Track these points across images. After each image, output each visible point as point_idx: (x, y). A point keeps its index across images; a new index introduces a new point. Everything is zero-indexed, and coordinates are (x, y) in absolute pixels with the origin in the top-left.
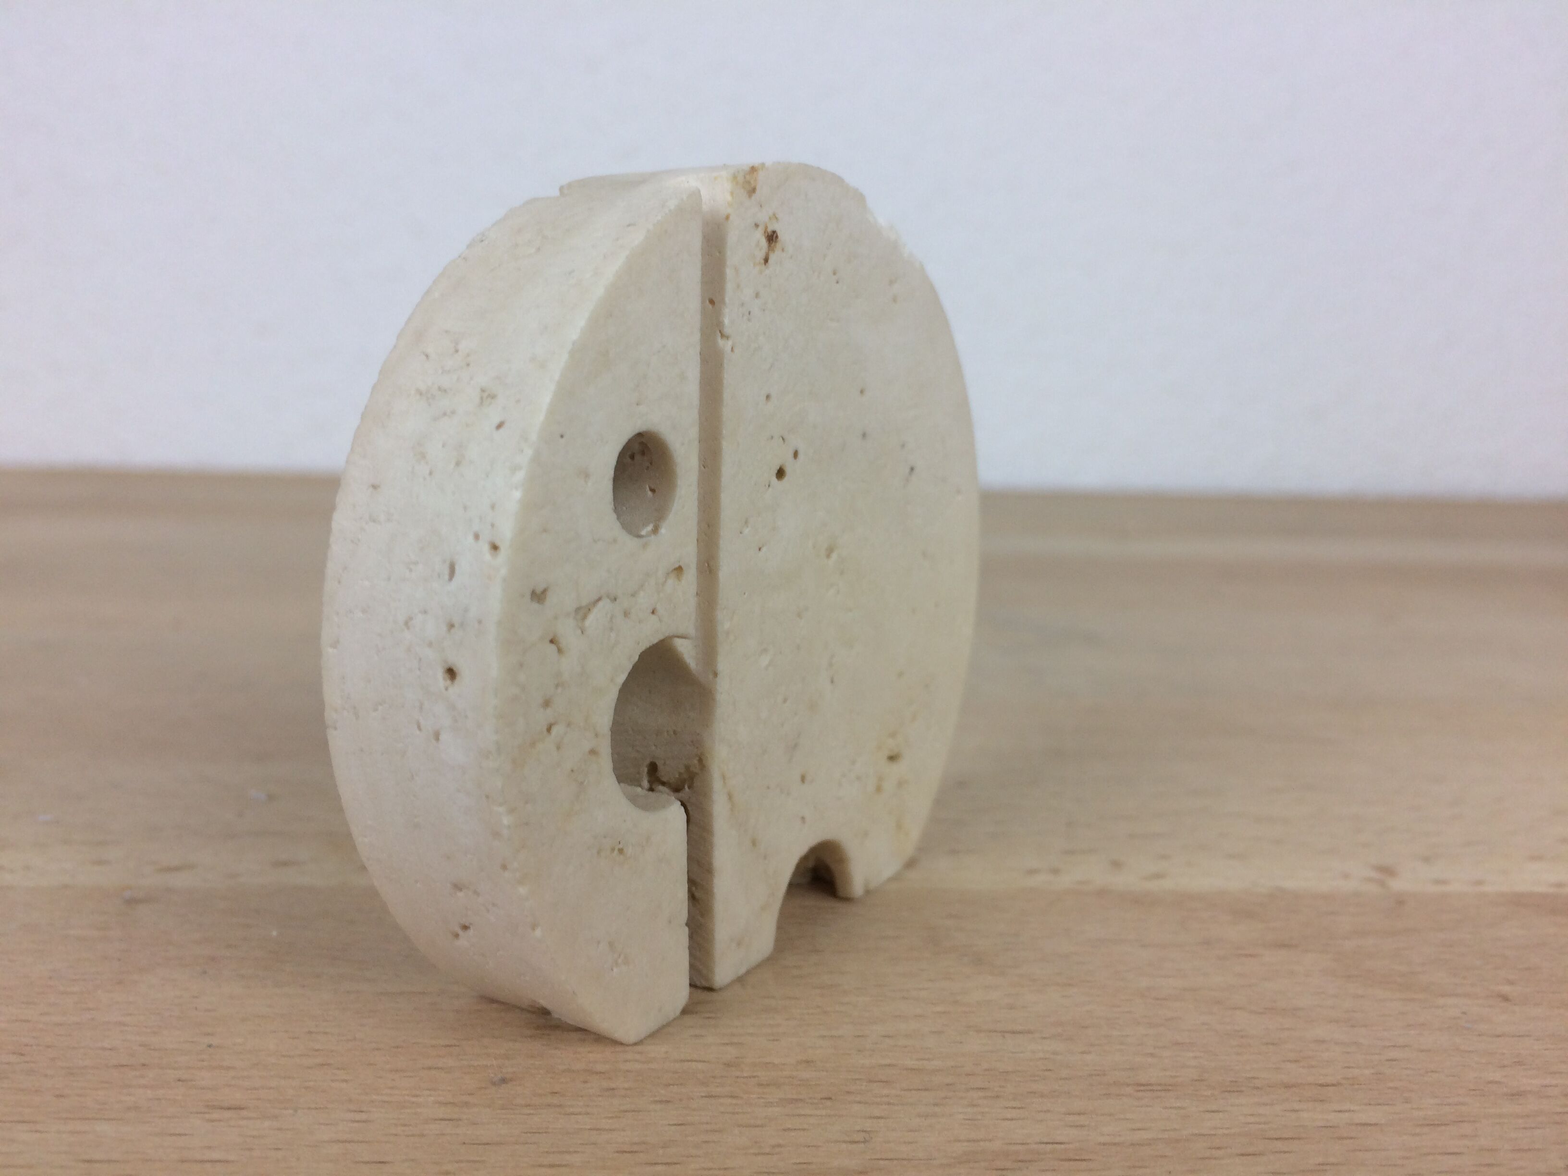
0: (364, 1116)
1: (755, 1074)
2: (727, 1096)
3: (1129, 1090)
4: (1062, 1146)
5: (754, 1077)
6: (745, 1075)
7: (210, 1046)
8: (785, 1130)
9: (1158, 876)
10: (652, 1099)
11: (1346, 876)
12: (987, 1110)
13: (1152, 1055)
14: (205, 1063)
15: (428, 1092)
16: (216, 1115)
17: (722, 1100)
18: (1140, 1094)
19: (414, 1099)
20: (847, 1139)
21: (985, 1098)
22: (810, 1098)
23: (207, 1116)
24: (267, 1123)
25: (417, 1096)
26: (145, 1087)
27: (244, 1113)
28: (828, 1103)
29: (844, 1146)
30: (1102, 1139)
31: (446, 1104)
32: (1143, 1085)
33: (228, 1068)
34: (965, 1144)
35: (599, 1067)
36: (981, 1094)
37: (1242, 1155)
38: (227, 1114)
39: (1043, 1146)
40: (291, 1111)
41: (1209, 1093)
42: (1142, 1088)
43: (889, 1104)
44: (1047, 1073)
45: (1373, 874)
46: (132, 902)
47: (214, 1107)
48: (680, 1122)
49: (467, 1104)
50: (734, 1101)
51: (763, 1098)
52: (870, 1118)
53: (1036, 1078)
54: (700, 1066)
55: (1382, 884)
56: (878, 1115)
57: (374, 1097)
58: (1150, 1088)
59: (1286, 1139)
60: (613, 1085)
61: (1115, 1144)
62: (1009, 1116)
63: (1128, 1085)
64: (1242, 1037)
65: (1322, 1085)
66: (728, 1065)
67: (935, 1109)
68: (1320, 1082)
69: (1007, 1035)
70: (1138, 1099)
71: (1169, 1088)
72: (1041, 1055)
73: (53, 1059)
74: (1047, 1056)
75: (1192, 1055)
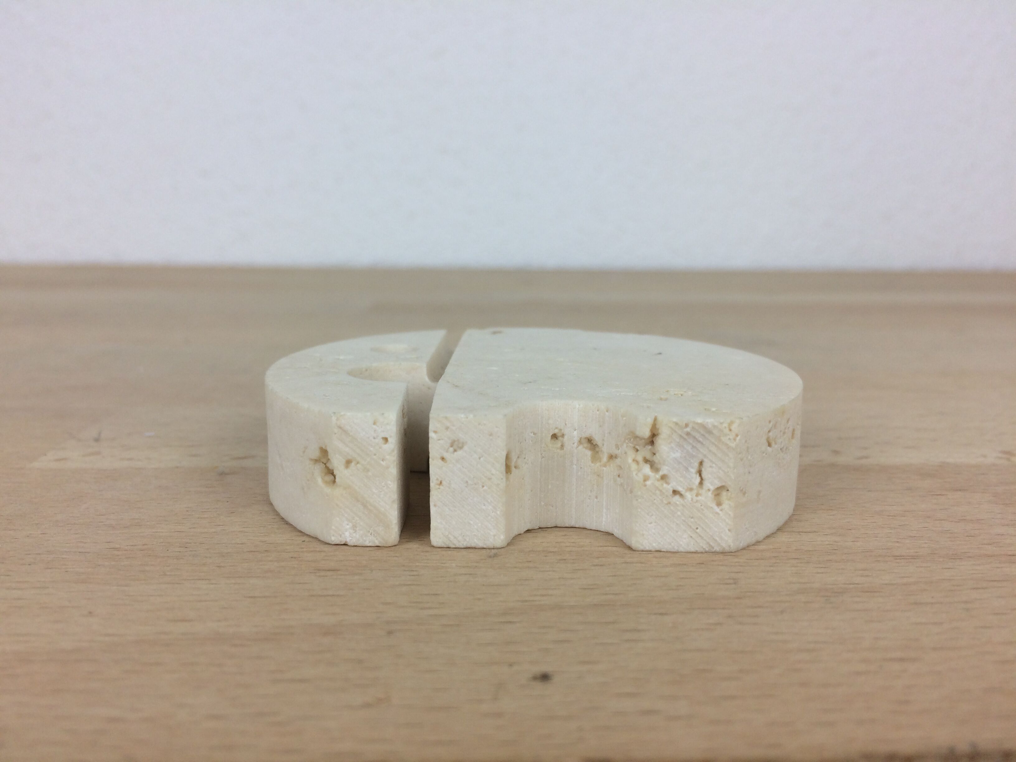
0: (415, 573)
3: (890, 559)
9: (866, 457)
10: (591, 564)
11: (985, 456)
12: (804, 568)
13: (898, 542)
16: (323, 573)
17: (634, 565)
18: (898, 561)
19: (442, 565)
20: (723, 582)
21: (801, 563)
23: (318, 574)
24: (357, 577)
26: (271, 561)
27: (340, 572)
29: (722, 586)
30: (883, 582)
31: (464, 567)
32: (898, 556)
34: (797, 585)
35: (552, 550)
36: (797, 561)
37: (974, 589)
38: (329, 573)
39: (847, 585)
41: (941, 560)
44: (835, 551)
45: (1000, 455)
46: (222, 474)
47: (319, 570)
48: (613, 575)
53: (829, 554)
55: (1008, 459)
57: (417, 564)
58: (902, 557)
60: (565, 558)
62: (819, 572)
63: (889, 556)
64: (952, 533)
67: (772, 568)
68: (1009, 554)
69: (801, 533)
70: (898, 563)
71: (915, 557)
72: (827, 543)
73: (208, 549)
74: (831, 543)
75: (923, 542)
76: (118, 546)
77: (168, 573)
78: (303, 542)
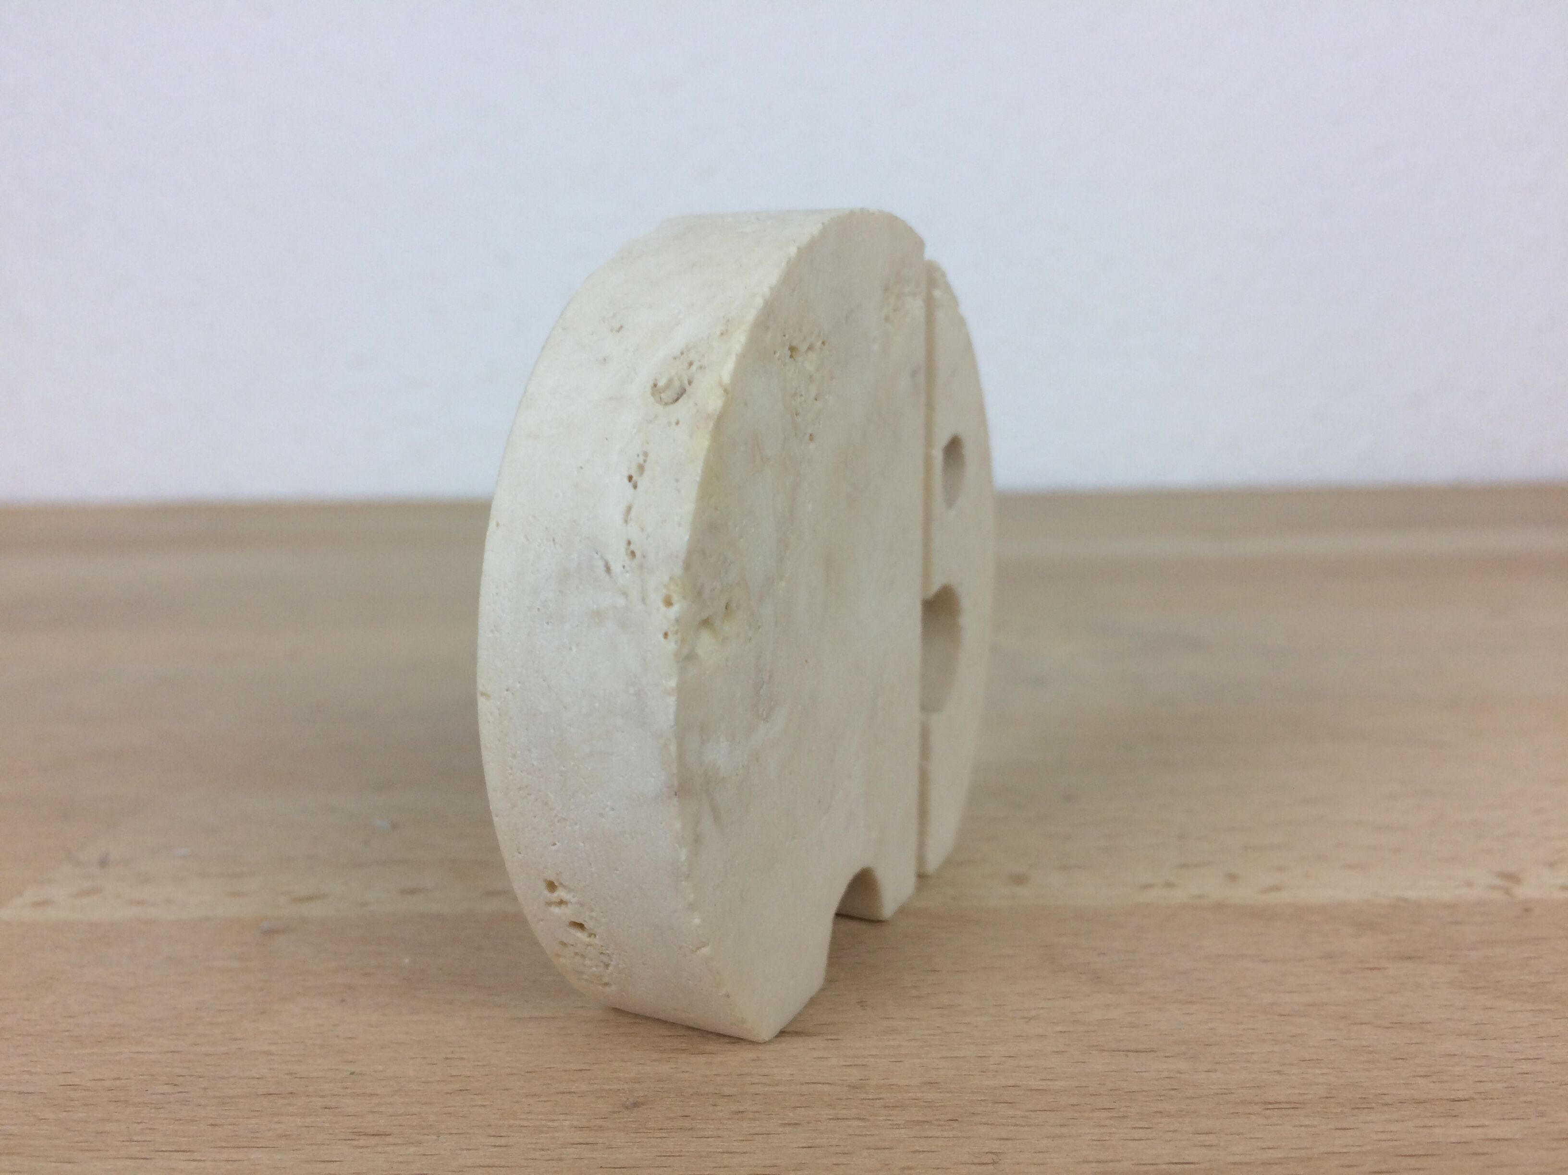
0: (503, 1141)
1: (881, 1096)
2: (854, 1119)
3: (1256, 1108)
4: (1192, 1166)
5: (880, 1099)
6: (871, 1097)
7: (352, 1073)
8: (914, 1152)
9: (1276, 889)
10: (780, 1122)
11: (1469, 884)
12: (1114, 1130)
13: (1279, 1072)
14: (349, 1091)
15: (563, 1117)
16: (362, 1142)
17: (849, 1123)
18: (1268, 1112)
19: (550, 1124)
20: (976, 1161)
21: (1111, 1118)
22: (937, 1120)
23: (355, 1143)
24: (412, 1149)
25: (554, 1120)
26: (293, 1115)
27: (390, 1139)
28: (955, 1125)
29: (974, 1167)
30: (1232, 1159)
31: (581, 1128)
32: (1271, 1103)
33: (371, 1095)
34: (1094, 1165)
35: (727, 1090)
36: (1107, 1114)
38: (373, 1141)
39: (1174, 1166)
40: (435, 1137)
41: (1339, 1110)
42: (1270, 1106)
43: (1016, 1125)
44: (1173, 1092)
45: (1498, 882)
46: (270, 932)
47: (359, 1134)
48: (810, 1145)
49: (601, 1128)
50: (862, 1124)
51: (890, 1120)
52: (997, 1139)
53: (1162, 1098)
54: (826, 1088)
55: (1507, 891)
56: (1005, 1137)
57: (512, 1122)
58: (1277, 1106)
59: (1420, 1156)
60: (742, 1109)
61: (1247, 1163)
62: (1137, 1137)
63: (1256, 1104)
64: (1371, 1052)
65: (1454, 1100)
66: (853, 1087)
67: (1064, 1130)
68: (1452, 1097)
69: (1130, 1054)
70: (1267, 1117)
71: (1298, 1106)
72: (1166, 1074)
73: (205, 1089)
74: (1172, 1075)
75: (1318, 1071)
76: (76, 1081)
77: (135, 1138)
78: (351, 1075)
